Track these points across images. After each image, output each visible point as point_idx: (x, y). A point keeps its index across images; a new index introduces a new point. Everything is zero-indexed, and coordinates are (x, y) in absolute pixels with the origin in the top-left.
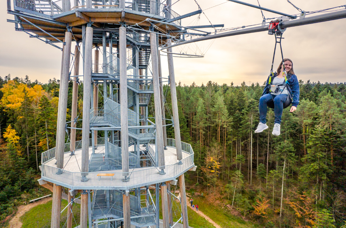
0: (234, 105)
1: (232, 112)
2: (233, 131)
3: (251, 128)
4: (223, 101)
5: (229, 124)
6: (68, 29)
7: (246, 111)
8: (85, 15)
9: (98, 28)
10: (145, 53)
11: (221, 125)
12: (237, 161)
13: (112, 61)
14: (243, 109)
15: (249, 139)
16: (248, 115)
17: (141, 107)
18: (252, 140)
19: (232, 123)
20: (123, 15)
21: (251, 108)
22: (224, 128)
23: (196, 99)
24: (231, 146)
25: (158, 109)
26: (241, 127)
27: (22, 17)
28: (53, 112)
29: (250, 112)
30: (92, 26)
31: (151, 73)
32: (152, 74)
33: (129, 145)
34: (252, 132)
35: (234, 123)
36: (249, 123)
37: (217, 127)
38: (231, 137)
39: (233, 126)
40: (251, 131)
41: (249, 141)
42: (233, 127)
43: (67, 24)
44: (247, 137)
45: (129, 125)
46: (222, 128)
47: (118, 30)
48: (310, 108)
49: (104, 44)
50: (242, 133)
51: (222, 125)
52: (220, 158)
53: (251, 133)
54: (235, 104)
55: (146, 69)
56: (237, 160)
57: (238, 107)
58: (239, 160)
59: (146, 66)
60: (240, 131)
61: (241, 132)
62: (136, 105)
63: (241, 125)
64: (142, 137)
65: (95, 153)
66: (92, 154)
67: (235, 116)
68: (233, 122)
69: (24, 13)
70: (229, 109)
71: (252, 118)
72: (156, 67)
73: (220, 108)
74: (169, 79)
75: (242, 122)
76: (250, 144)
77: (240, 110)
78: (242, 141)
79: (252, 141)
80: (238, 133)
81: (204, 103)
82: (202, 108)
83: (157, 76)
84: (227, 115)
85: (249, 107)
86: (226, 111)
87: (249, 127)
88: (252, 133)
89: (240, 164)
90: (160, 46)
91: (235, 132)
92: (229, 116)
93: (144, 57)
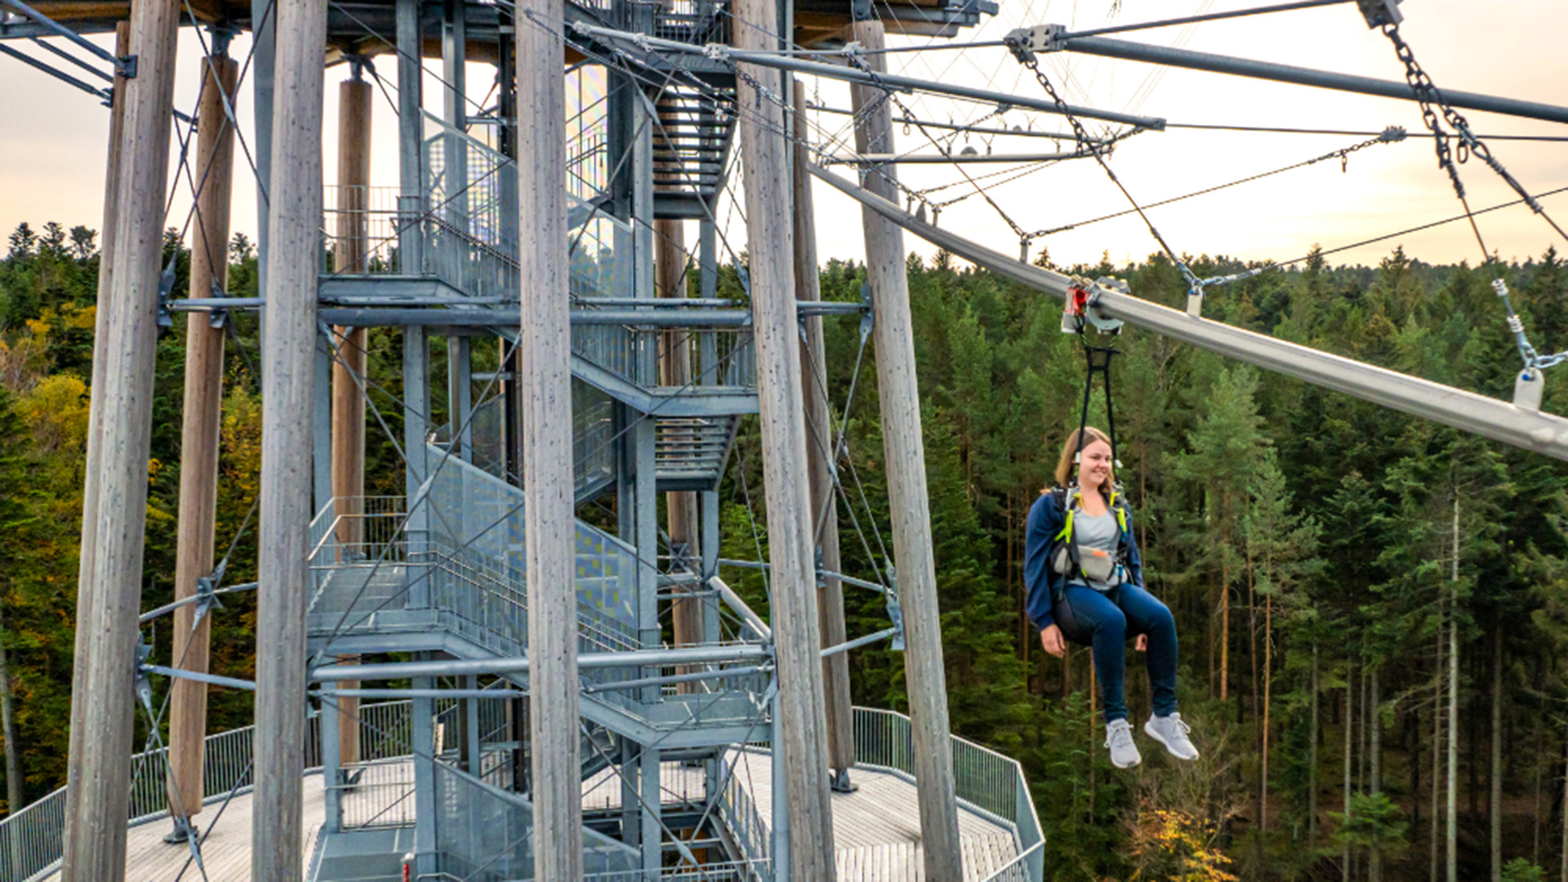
0: (1326, 432)
1: (1319, 481)
2: (1324, 617)
3: (1448, 604)
4: (1247, 399)
5: (1295, 567)
7: (1411, 483)
11: (1236, 577)
12: (1348, 836)
13: (464, 190)
14: (1393, 457)
15: (1436, 682)
16: (1428, 506)
17: (670, 496)
18: (1460, 685)
19: (1317, 565)
21: (1446, 458)
22: (1260, 599)
24: (1306, 728)
25: (788, 541)
28: (44, 485)
29: (1441, 487)
33: (584, 767)
34: (1453, 630)
35: (1326, 562)
36: (1434, 564)
37: (1211, 590)
38: (1306, 664)
39: (1321, 583)
40: (1447, 625)
41: (1433, 692)
42: (1321, 591)
44: (1420, 665)
45: (584, 647)
46: (1246, 602)
50: (1383, 638)
51: (1245, 578)
52: (1229, 823)
53: (1447, 636)
54: (1337, 423)
55: (706, 216)
56: (1352, 828)
57: (1360, 447)
58: (1367, 827)
59: (705, 200)
60: (1370, 622)
61: (1378, 627)
62: (634, 478)
63: (1380, 576)
64: (679, 728)
65: (348, 818)
66: (323, 828)
67: (1336, 511)
68: (1323, 554)
70: (1295, 460)
71: (1456, 528)
73: (1228, 454)
75: (1382, 555)
76: (1445, 713)
77: (1371, 468)
78: (1387, 695)
79: (1459, 696)
80: (1357, 636)
83: (784, 300)
84: (1281, 506)
85: (1432, 448)
86: (1272, 476)
87: (1434, 594)
88: (1458, 636)
89: (1375, 860)
91: (1339, 627)
92: (1295, 511)
93: (693, 129)
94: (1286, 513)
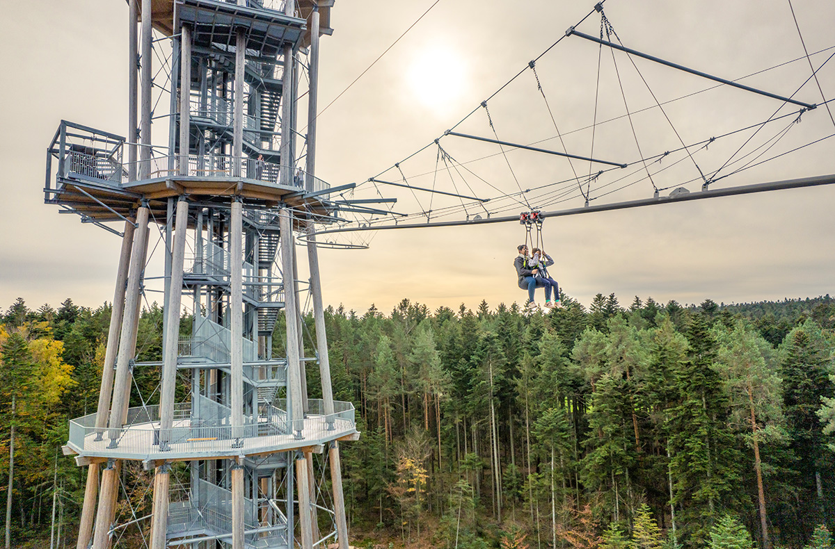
0: (456, 349)
2: (455, 401)
3: (490, 394)
5: (446, 386)
6: (143, 204)
7: (477, 359)
8: (179, 185)
9: (193, 202)
10: (267, 242)
11: (428, 391)
15: (488, 418)
16: (483, 366)
18: (495, 419)
19: (452, 386)
20: (240, 186)
21: (486, 351)
23: (375, 338)
26: (470, 393)
27: (77, 187)
29: (486, 359)
30: (187, 200)
31: (281, 273)
32: (282, 275)
34: (492, 402)
35: (454, 385)
36: (485, 382)
37: (422, 395)
39: (454, 391)
40: (490, 400)
41: (487, 421)
42: (454, 393)
43: (142, 195)
47: (230, 205)
48: (597, 345)
49: (200, 225)
50: (472, 405)
53: (491, 404)
54: (459, 345)
55: (269, 268)
56: (467, 464)
57: (464, 352)
58: (471, 463)
59: (270, 263)
61: (470, 402)
63: (470, 387)
67: (457, 370)
68: (453, 382)
69: (81, 181)
70: (445, 357)
71: (491, 372)
72: (289, 263)
73: (425, 354)
74: (311, 283)
75: (471, 381)
77: (467, 357)
81: (391, 347)
82: (387, 356)
83: (291, 277)
84: (440, 368)
85: (483, 348)
86: (438, 360)
87: (486, 391)
88: (494, 404)
90: (295, 228)
91: (459, 404)
92: (444, 369)
93: (266, 248)
94: (442, 370)
